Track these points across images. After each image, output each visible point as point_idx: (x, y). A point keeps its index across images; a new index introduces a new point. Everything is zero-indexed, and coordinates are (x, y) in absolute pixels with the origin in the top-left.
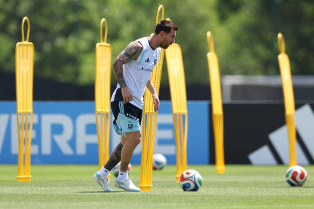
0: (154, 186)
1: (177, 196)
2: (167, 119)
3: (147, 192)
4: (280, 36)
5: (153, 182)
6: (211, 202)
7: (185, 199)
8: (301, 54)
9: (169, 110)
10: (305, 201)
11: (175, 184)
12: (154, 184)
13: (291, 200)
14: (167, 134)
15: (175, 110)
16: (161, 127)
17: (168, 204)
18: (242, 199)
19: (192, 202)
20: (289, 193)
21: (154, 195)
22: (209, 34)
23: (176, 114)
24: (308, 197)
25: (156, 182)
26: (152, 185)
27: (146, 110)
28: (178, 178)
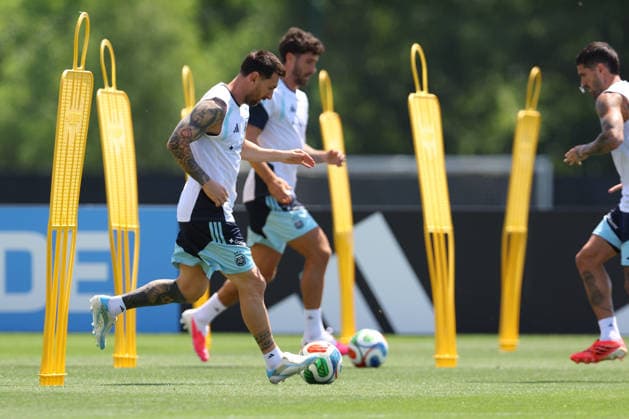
0: (70, 375)
1: (115, 396)
2: (98, 241)
3: (56, 388)
4: (323, 75)
5: (67, 368)
6: (184, 408)
7: (132, 402)
8: (366, 111)
9: (103, 224)
10: (371, 407)
11: (112, 371)
12: (70, 371)
13: (344, 405)
14: (98, 272)
15: (114, 224)
16: (86, 257)
17: (97, 412)
18: (245, 402)
19: (146, 408)
20: (340, 389)
21: (69, 394)
22: (186, 70)
23: (115, 231)
24: (378, 397)
25: (74, 367)
26: (66, 374)
27: (55, 223)
28: (117, 359)
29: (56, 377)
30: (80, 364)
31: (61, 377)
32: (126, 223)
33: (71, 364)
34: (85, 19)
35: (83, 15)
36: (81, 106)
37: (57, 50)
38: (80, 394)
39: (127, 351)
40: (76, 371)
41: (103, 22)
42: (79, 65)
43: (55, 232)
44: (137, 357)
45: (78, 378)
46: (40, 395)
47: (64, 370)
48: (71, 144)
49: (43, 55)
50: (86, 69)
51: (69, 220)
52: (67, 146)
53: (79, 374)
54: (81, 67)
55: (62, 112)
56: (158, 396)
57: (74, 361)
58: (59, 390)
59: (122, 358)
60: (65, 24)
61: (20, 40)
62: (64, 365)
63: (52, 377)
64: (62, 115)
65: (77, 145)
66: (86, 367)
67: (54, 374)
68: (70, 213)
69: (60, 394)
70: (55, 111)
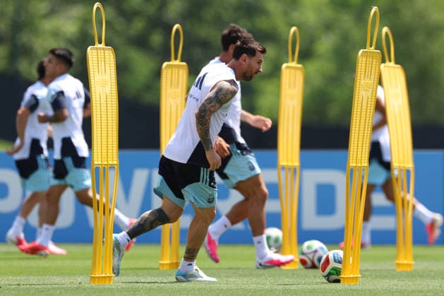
3: (352, 286)
5: (361, 271)
12: (363, 273)
15: (396, 164)
21: (362, 290)
25: (367, 271)
26: (360, 276)
27: (352, 164)
28: (398, 265)
29: (353, 278)
30: (370, 268)
31: (356, 277)
32: (404, 163)
33: (364, 268)
34: (375, 12)
35: (374, 9)
36: (372, 76)
37: (356, 34)
38: (370, 290)
39: (406, 258)
40: (367, 273)
41: (389, 14)
42: (371, 47)
43: (352, 170)
44: (413, 262)
45: (370, 279)
46: (340, 291)
47: (358, 272)
48: (364, 104)
49: (345, 38)
50: (376, 49)
51: (363, 161)
52: (362, 106)
53: (371, 276)
54: (373, 48)
55: (358, 81)
56: (428, 292)
57: (367, 266)
58: (355, 287)
59: (403, 264)
60: (361, 16)
61: (328, 27)
62: (359, 268)
63: (350, 278)
64: (358, 83)
65: (369, 105)
66: (375, 270)
67: (352, 276)
68: (363, 156)
69: (356, 290)
70: (353, 80)
